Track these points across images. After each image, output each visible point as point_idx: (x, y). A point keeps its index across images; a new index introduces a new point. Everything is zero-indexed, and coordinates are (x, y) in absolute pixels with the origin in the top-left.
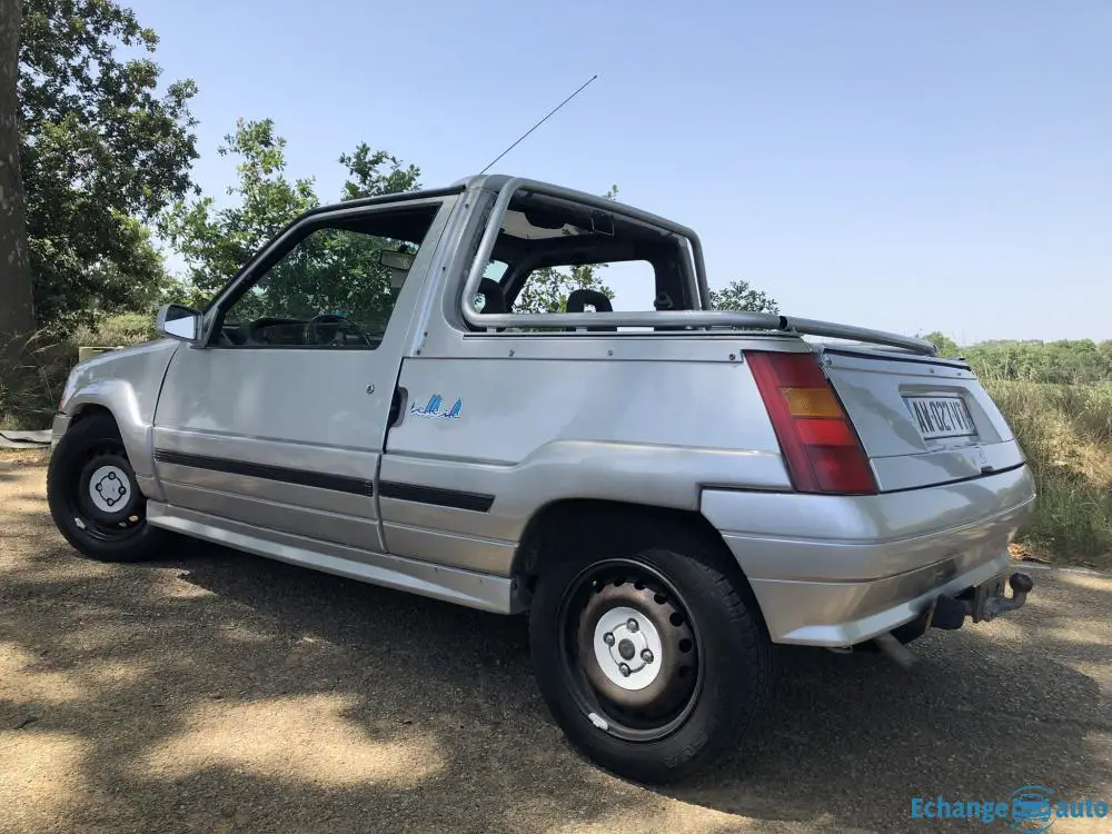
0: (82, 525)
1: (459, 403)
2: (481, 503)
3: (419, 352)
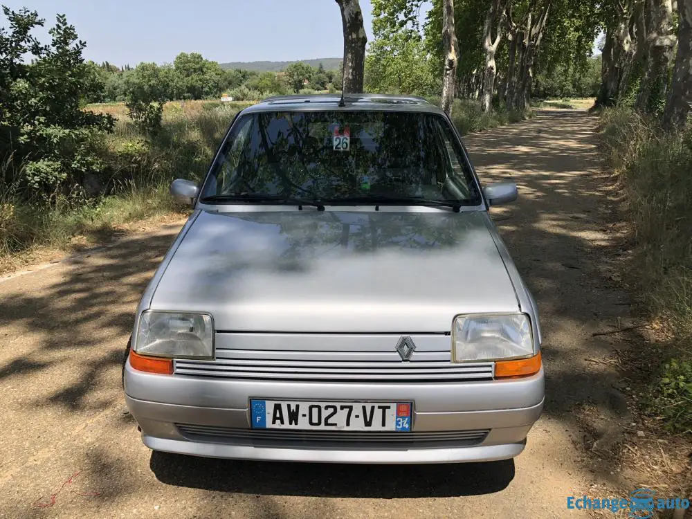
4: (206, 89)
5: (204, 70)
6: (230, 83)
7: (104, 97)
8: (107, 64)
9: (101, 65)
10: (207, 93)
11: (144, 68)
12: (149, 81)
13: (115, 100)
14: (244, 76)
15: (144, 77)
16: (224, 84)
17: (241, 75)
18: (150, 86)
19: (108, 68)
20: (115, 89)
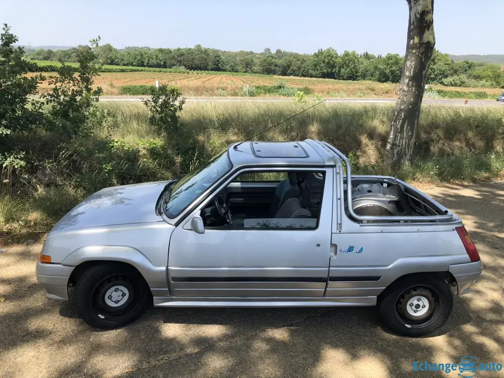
0: (103, 317)
1: (362, 248)
2: (376, 278)
3: (340, 231)
4: (432, 76)
5: (436, 61)
6: (456, 72)
7: (357, 76)
8: (367, 53)
9: (362, 54)
10: (433, 79)
11: (389, 57)
12: (391, 67)
13: (364, 79)
14: (469, 67)
15: (388, 64)
16: (449, 72)
17: (467, 65)
18: (391, 71)
19: (367, 56)
20: (367, 71)
